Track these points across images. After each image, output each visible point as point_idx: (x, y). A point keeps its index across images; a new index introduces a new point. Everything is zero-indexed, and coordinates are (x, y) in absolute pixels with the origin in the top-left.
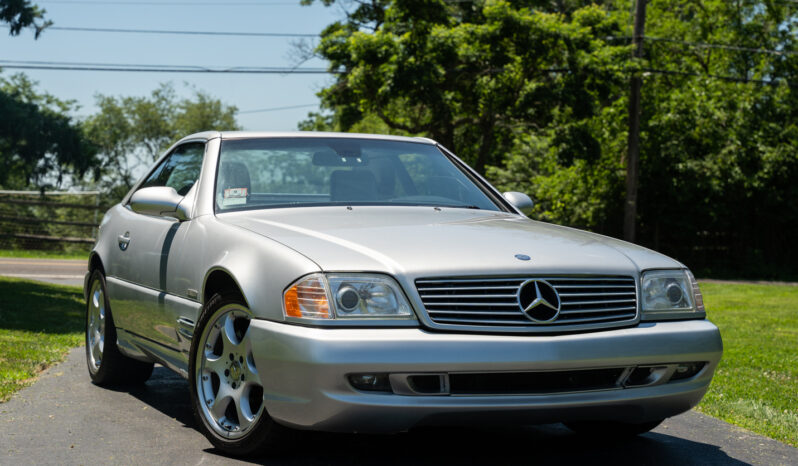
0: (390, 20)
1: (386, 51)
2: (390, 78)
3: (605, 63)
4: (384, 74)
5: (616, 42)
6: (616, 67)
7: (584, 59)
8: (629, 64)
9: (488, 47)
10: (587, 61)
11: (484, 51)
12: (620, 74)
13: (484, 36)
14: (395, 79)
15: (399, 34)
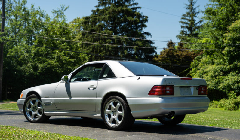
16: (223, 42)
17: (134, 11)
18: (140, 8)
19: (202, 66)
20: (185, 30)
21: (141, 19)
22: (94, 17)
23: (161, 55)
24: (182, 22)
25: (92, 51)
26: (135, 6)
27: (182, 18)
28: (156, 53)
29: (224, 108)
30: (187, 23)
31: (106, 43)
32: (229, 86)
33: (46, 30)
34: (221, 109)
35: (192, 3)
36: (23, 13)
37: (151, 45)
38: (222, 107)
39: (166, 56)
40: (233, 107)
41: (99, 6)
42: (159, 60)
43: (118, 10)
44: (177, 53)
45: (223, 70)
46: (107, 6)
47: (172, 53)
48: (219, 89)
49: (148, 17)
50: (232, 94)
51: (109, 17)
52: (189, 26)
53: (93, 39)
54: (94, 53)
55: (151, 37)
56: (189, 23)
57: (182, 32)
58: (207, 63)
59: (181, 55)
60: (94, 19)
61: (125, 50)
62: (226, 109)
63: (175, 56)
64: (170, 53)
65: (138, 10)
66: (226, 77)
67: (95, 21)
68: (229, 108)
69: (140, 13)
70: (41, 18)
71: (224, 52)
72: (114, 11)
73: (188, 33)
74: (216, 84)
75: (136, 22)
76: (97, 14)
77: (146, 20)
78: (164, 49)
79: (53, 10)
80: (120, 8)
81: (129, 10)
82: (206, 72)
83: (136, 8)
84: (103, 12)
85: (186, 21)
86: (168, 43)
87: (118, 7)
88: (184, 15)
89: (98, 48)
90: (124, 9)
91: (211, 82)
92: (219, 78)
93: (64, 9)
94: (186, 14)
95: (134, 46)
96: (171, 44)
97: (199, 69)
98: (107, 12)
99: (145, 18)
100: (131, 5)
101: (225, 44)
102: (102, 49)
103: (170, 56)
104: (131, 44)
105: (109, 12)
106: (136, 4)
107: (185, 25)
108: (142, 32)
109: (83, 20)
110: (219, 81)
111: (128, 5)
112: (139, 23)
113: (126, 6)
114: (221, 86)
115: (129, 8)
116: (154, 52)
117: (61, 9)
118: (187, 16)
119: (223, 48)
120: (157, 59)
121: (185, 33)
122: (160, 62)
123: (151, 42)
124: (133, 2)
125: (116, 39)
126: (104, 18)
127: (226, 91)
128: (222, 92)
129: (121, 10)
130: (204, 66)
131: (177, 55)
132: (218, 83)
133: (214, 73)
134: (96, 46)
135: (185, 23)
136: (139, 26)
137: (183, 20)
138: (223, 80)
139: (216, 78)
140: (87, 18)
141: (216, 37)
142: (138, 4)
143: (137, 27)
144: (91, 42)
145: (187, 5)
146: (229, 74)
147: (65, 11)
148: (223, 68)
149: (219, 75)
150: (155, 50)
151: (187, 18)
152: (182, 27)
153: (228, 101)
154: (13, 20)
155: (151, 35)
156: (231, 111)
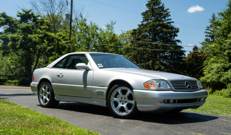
0: (19, 32)
1: (18, 39)
2: (19, 44)
3: (64, 44)
4: (17, 44)
5: (65, 40)
6: (66, 45)
7: (60, 43)
8: (69, 45)
9: (40, 39)
10: (61, 43)
11: (40, 40)
12: (67, 46)
13: (40, 37)
14: (20, 45)
15: (21, 35)
16: (225, 46)
17: (169, 24)
18: (173, 22)
19: (210, 64)
20: (208, 38)
21: (174, 30)
22: (140, 30)
23: (188, 56)
24: (206, 32)
25: (137, 54)
26: (169, 21)
27: (207, 30)
28: (185, 55)
29: (223, 96)
30: (210, 33)
31: (147, 48)
32: (228, 79)
33: (100, 39)
34: (221, 96)
35: (214, 18)
36: (85, 27)
37: (181, 49)
38: (222, 95)
39: (191, 57)
40: (229, 95)
41: (143, 21)
42: (186, 60)
43: (156, 24)
44: (200, 55)
45: (224, 67)
46: (149, 21)
47: (196, 55)
48: (221, 81)
49: (179, 29)
50: (229, 86)
51: (149, 29)
52: (211, 35)
53: (138, 45)
54: (139, 55)
55: (181, 43)
56: (211, 32)
57: (207, 40)
58: (214, 62)
59: (203, 56)
60: (140, 31)
61: (161, 53)
62: (224, 97)
63: (198, 57)
64: (195, 55)
65: (172, 24)
66: (227, 73)
67: (140, 32)
68: (226, 96)
69: (173, 26)
70: (96, 30)
71: (225, 54)
72: (153, 25)
73: (211, 40)
74: (219, 77)
75: (170, 33)
76: (142, 27)
77: (178, 31)
78: (190, 52)
79: (106, 25)
80: (158, 23)
81: (165, 24)
82: (212, 69)
83: (170, 23)
84: (146, 25)
85: (209, 32)
86: (193, 47)
87: (156, 22)
88: (208, 27)
89: (142, 52)
90: (161, 23)
91: (215, 76)
92: (221, 73)
93: (113, 24)
94: (209, 26)
95: (167, 50)
96: (195, 48)
97: (208, 67)
98: (148, 26)
99: (176, 29)
100: (166, 20)
101: (226, 48)
102: (144, 52)
103: (194, 58)
104: (165, 48)
105: (150, 26)
106: (170, 19)
107: (208, 35)
108: (174, 40)
109: (132, 32)
110: (221, 76)
111: (164, 21)
112: (172, 33)
113: (163, 21)
114: (222, 79)
115: (165, 22)
116: (184, 54)
117: (110, 24)
118: (210, 28)
119: (225, 50)
120: (185, 60)
121: (208, 40)
122: (187, 61)
123: (181, 47)
124: (168, 18)
125: (154, 45)
126: (146, 30)
127: (226, 83)
128: (222, 83)
129: (158, 24)
130: (212, 64)
131: (200, 56)
132: (220, 77)
133: (217, 70)
134: (140, 50)
135: (209, 33)
136: (172, 36)
137: (207, 31)
138: (224, 75)
139: (219, 73)
140: (134, 30)
141: (220, 42)
142: (171, 19)
143: (171, 36)
144: (137, 47)
145: (210, 20)
146: (229, 70)
147: (113, 25)
148: (224, 66)
149: (221, 71)
150: (184, 53)
151: (210, 29)
152: (206, 36)
153: (226, 90)
154: (79, 33)
155: (181, 42)
156: (228, 98)
